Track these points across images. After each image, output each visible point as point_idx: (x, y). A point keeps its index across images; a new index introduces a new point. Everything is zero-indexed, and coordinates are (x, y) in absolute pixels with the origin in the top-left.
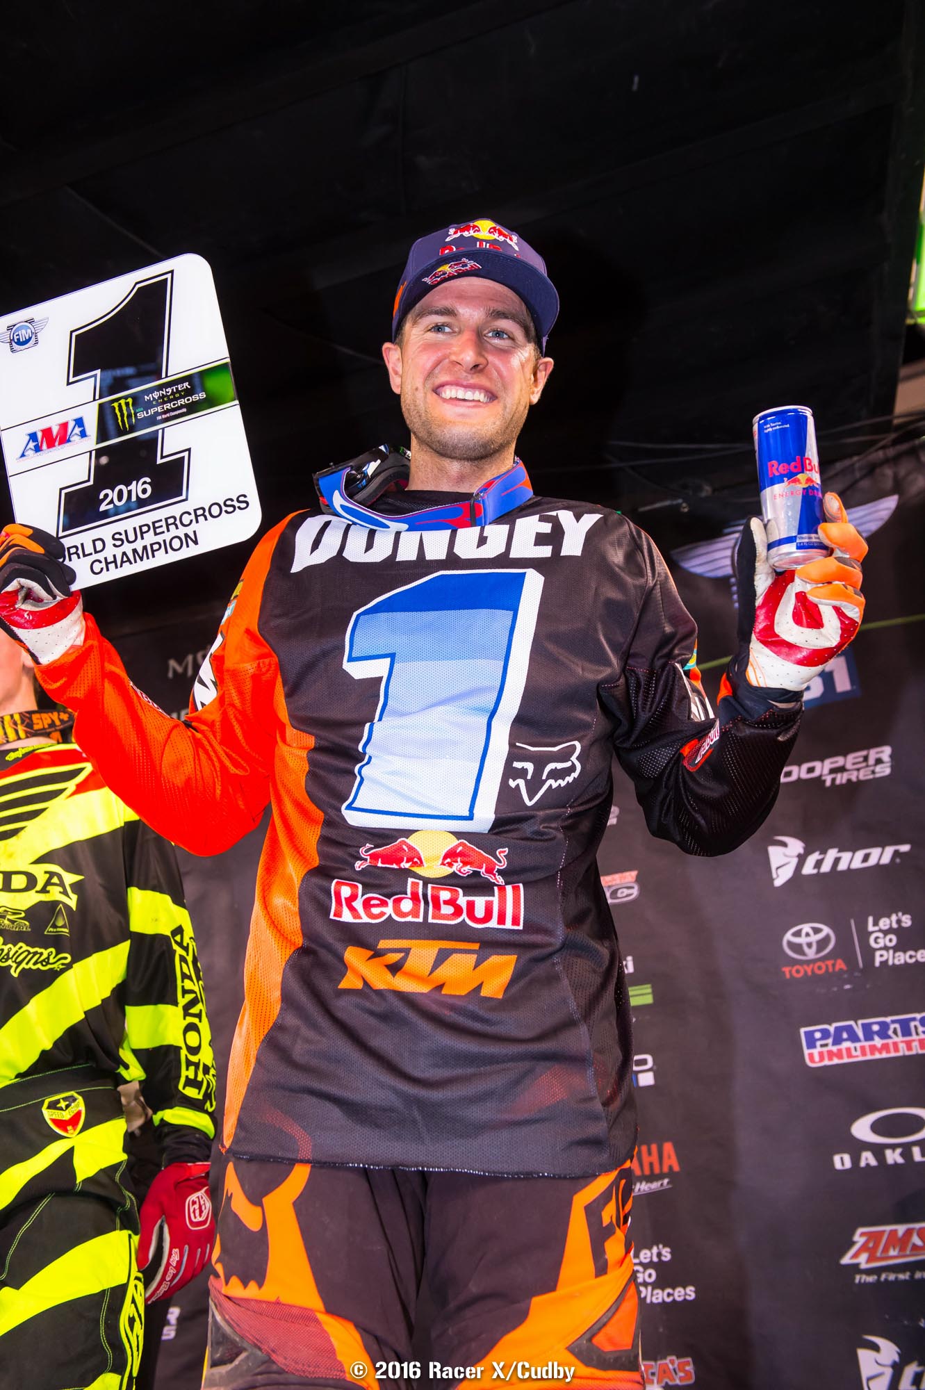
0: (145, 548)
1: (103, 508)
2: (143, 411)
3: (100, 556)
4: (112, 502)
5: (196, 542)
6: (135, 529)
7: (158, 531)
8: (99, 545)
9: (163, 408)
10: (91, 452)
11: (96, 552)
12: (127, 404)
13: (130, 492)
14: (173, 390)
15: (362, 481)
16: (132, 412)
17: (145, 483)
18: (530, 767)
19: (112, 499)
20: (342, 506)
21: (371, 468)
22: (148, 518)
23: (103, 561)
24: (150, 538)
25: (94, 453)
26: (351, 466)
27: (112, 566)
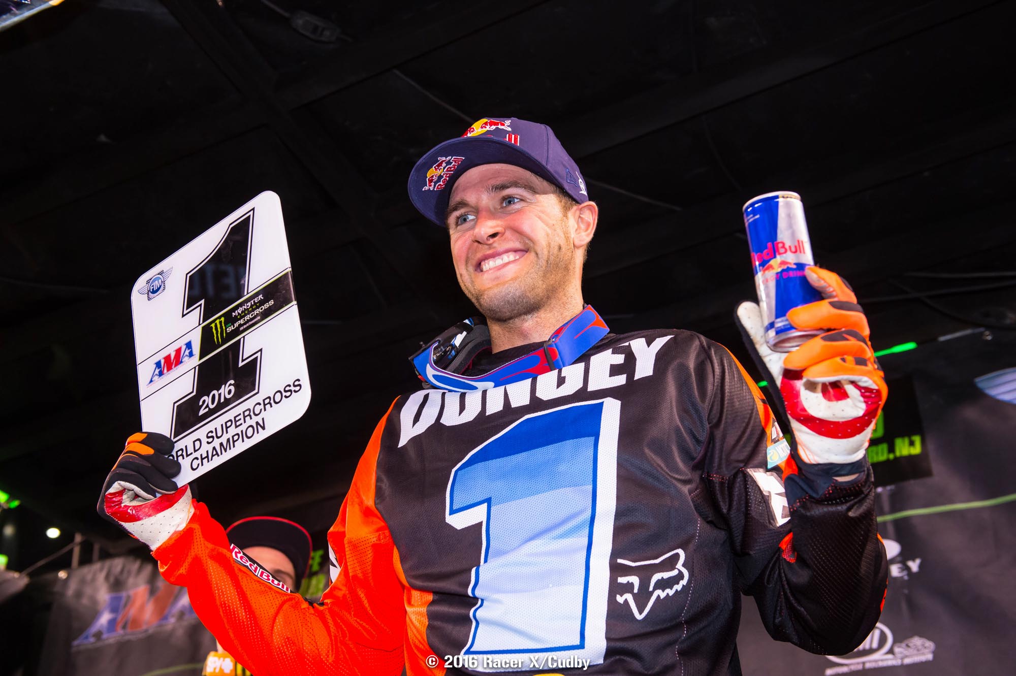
0: (228, 440)
1: (202, 412)
2: (231, 326)
3: (197, 454)
4: (207, 406)
5: (263, 428)
6: (222, 425)
7: (238, 423)
8: (197, 443)
9: (244, 320)
10: (195, 368)
11: (195, 451)
12: (221, 322)
13: (220, 395)
14: (251, 303)
15: (451, 352)
16: (224, 328)
17: (230, 385)
18: (635, 580)
19: (208, 404)
20: (434, 376)
21: (458, 340)
22: (230, 415)
23: (200, 458)
24: (232, 431)
25: (197, 368)
26: (438, 340)
27: (205, 461)
